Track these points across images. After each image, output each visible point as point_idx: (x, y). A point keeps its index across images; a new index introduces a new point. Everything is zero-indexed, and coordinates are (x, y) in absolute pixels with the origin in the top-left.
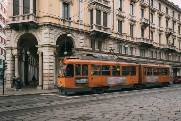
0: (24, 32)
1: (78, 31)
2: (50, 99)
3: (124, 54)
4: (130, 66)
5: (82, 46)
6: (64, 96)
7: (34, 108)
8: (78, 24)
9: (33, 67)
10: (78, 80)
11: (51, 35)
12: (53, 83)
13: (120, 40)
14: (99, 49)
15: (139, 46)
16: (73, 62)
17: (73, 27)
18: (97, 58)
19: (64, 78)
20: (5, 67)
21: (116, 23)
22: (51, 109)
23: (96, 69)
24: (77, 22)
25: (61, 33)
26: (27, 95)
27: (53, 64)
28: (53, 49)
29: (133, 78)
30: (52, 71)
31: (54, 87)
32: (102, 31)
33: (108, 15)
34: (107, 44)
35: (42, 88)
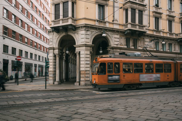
0: (64, 34)
1: (113, 31)
2: (83, 94)
3: (161, 51)
4: (165, 63)
5: (117, 45)
6: (98, 92)
7: (68, 101)
8: (113, 24)
9: (73, 65)
10: (110, 77)
11: (87, 35)
12: (89, 80)
13: (157, 37)
14: (134, 47)
15: (178, 42)
16: (106, 61)
17: (108, 27)
18: (130, 56)
19: (97, 75)
20: (47, 65)
21: (153, 20)
22: (82, 102)
23: (130, 67)
24: (112, 22)
25: (97, 34)
26: (65, 90)
27: (89, 62)
28: (89, 48)
29: (168, 76)
30: (88, 69)
31: (90, 84)
32: (137, 28)
33: (143, 13)
34: (143, 41)
35: (80, 85)
